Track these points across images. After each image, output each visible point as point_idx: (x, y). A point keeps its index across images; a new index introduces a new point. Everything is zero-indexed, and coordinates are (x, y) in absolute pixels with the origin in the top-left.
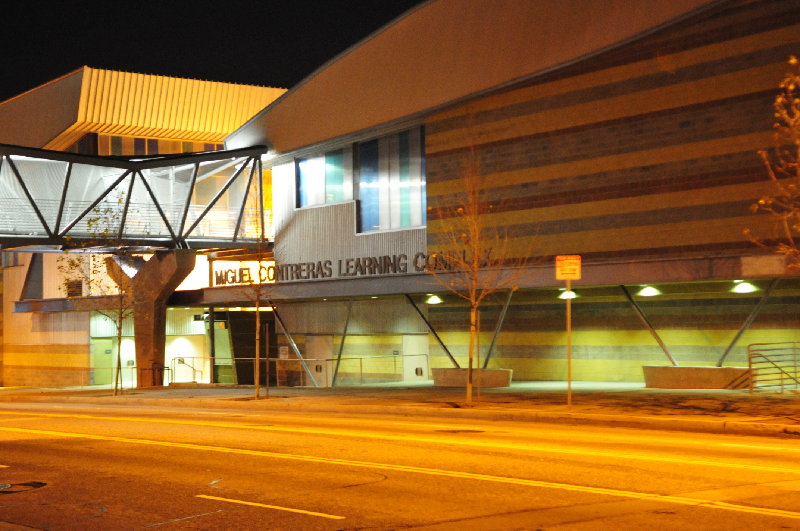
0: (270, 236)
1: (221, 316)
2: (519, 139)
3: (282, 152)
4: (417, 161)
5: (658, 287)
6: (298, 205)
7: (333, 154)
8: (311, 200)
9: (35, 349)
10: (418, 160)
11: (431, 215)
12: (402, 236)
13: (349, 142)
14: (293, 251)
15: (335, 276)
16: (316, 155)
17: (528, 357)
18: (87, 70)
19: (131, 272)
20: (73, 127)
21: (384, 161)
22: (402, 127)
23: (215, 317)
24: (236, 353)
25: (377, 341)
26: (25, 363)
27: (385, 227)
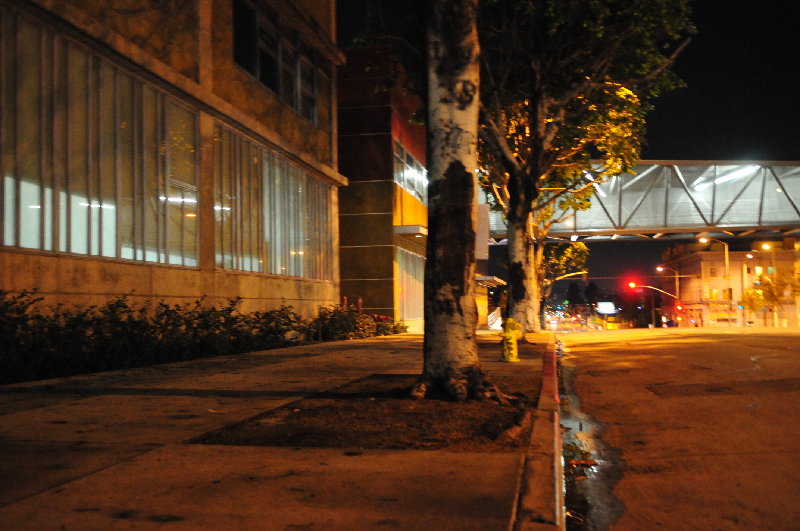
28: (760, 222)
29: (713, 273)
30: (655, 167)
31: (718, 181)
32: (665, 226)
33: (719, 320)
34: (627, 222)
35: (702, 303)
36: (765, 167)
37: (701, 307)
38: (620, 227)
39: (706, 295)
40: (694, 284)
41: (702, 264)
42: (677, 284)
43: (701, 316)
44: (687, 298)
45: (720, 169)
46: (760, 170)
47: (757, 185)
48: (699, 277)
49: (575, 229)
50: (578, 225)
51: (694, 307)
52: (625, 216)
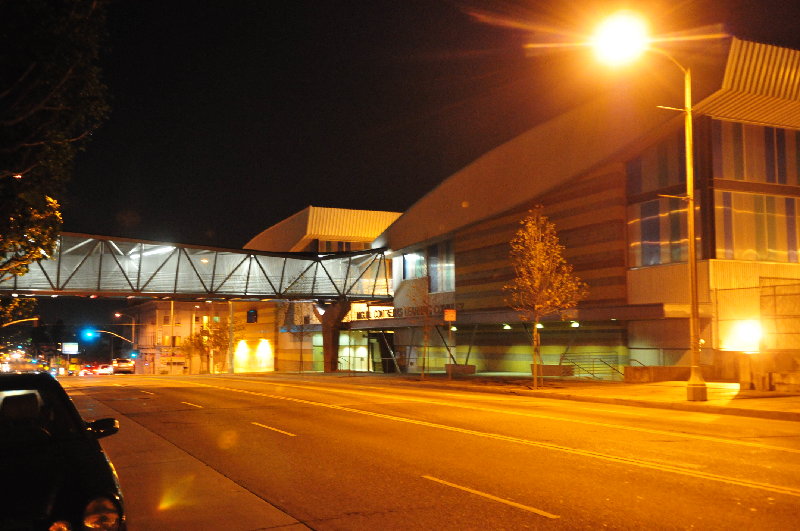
0: (392, 294)
1: (374, 336)
2: (493, 246)
3: (394, 250)
4: (452, 257)
5: (543, 324)
6: (404, 278)
7: (418, 251)
8: (409, 276)
9: (291, 351)
11: (458, 284)
12: (446, 295)
13: (425, 245)
14: (399, 302)
15: (404, 316)
16: (411, 252)
17: (494, 359)
18: (311, 208)
19: (322, 312)
20: (305, 237)
21: (439, 255)
22: (446, 238)
23: (370, 336)
24: (382, 356)
25: (436, 349)
26: (287, 359)
27: (440, 290)
28: (175, 291)
29: (166, 320)
30: (90, 240)
31: (145, 254)
32: (99, 289)
33: (168, 364)
34: (65, 285)
35: (155, 347)
36: (181, 248)
37: (153, 351)
38: (58, 289)
39: (159, 341)
40: (150, 330)
41: (157, 311)
42: (133, 329)
43: (153, 360)
44: (143, 342)
45: (144, 246)
46: (176, 250)
47: (174, 261)
48: (154, 323)
49: (15, 287)
50: (18, 285)
51: (149, 352)
52: (63, 279)
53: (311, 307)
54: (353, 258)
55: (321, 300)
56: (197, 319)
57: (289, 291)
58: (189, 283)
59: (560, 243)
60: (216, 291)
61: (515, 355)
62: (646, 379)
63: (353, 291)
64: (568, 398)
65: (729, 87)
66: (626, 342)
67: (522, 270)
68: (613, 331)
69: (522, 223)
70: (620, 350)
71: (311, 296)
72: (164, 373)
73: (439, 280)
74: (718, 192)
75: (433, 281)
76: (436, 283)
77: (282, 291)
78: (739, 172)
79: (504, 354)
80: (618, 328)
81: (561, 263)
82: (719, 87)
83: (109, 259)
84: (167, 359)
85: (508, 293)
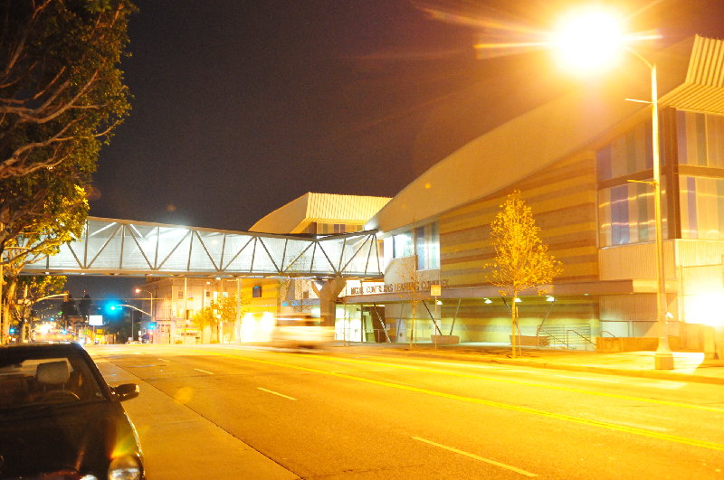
0: (383, 271)
1: (367, 309)
2: (474, 228)
3: (385, 232)
5: (521, 299)
6: (394, 257)
7: (408, 232)
8: (399, 255)
10: (438, 237)
11: (443, 262)
12: (432, 272)
13: (413, 227)
14: (389, 279)
15: (394, 291)
16: (401, 233)
17: (476, 331)
18: (310, 193)
19: (319, 287)
20: (305, 220)
21: (426, 236)
22: (432, 221)
23: (363, 309)
24: (375, 326)
25: (423, 322)
27: (426, 268)
28: (188, 269)
29: (181, 295)
30: (114, 223)
31: (162, 236)
32: (121, 268)
33: (182, 334)
34: (91, 264)
35: (170, 320)
36: (192, 230)
37: (172, 323)
38: (85, 268)
39: (175, 314)
41: (173, 287)
42: (152, 304)
43: (169, 331)
44: (160, 315)
45: (163, 229)
46: (188, 233)
47: (187, 242)
48: (170, 298)
49: (48, 267)
50: (50, 264)
51: (165, 323)
52: (90, 258)
53: (309, 283)
54: (347, 239)
55: (319, 277)
56: (208, 294)
57: (290, 269)
58: (201, 263)
59: (536, 224)
60: (225, 269)
61: (496, 326)
62: (617, 348)
63: (348, 269)
64: (545, 366)
65: (692, 81)
66: (597, 315)
67: (502, 249)
68: (587, 305)
69: (501, 206)
70: (593, 322)
71: (310, 274)
72: (178, 343)
73: (426, 259)
74: (683, 178)
75: (420, 259)
76: (423, 260)
77: (284, 269)
78: (703, 158)
79: (485, 326)
80: (591, 302)
81: (538, 243)
82: (683, 81)
83: (130, 241)
84: (181, 331)
85: (489, 270)
